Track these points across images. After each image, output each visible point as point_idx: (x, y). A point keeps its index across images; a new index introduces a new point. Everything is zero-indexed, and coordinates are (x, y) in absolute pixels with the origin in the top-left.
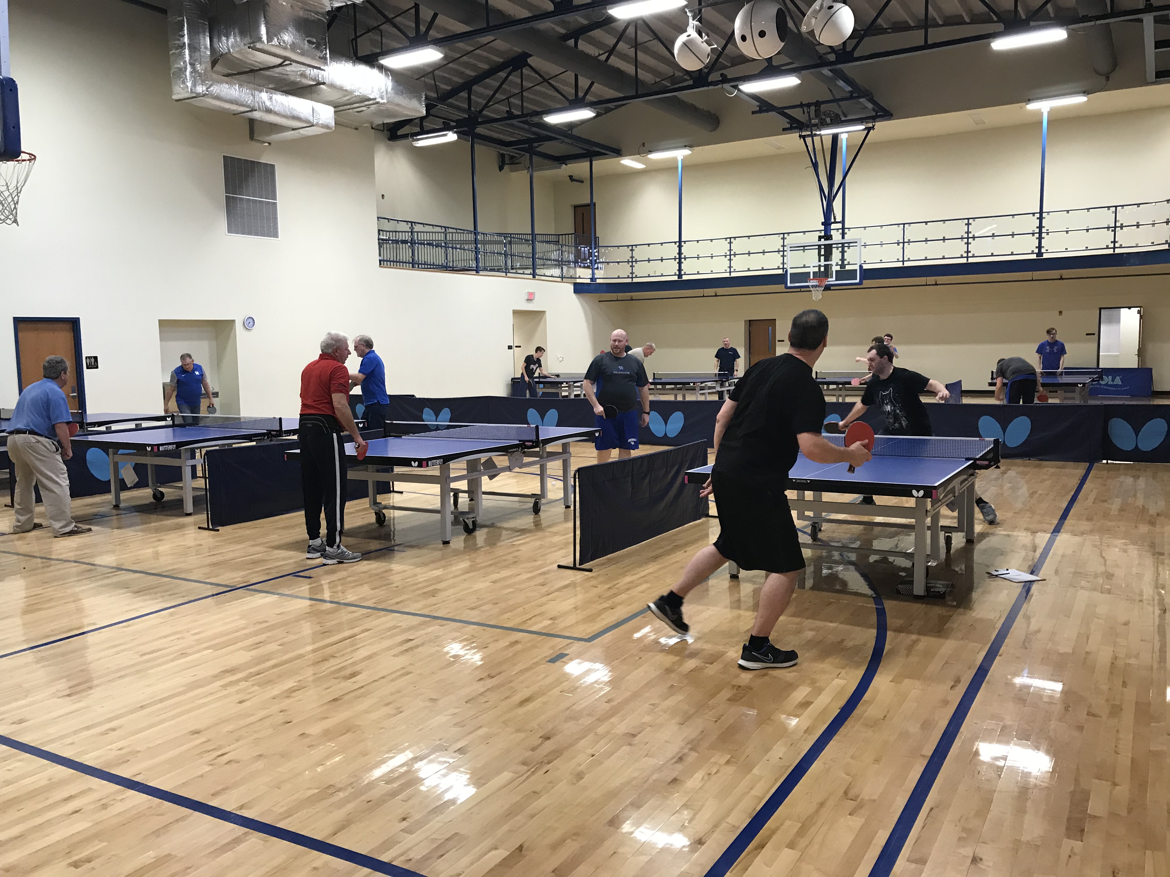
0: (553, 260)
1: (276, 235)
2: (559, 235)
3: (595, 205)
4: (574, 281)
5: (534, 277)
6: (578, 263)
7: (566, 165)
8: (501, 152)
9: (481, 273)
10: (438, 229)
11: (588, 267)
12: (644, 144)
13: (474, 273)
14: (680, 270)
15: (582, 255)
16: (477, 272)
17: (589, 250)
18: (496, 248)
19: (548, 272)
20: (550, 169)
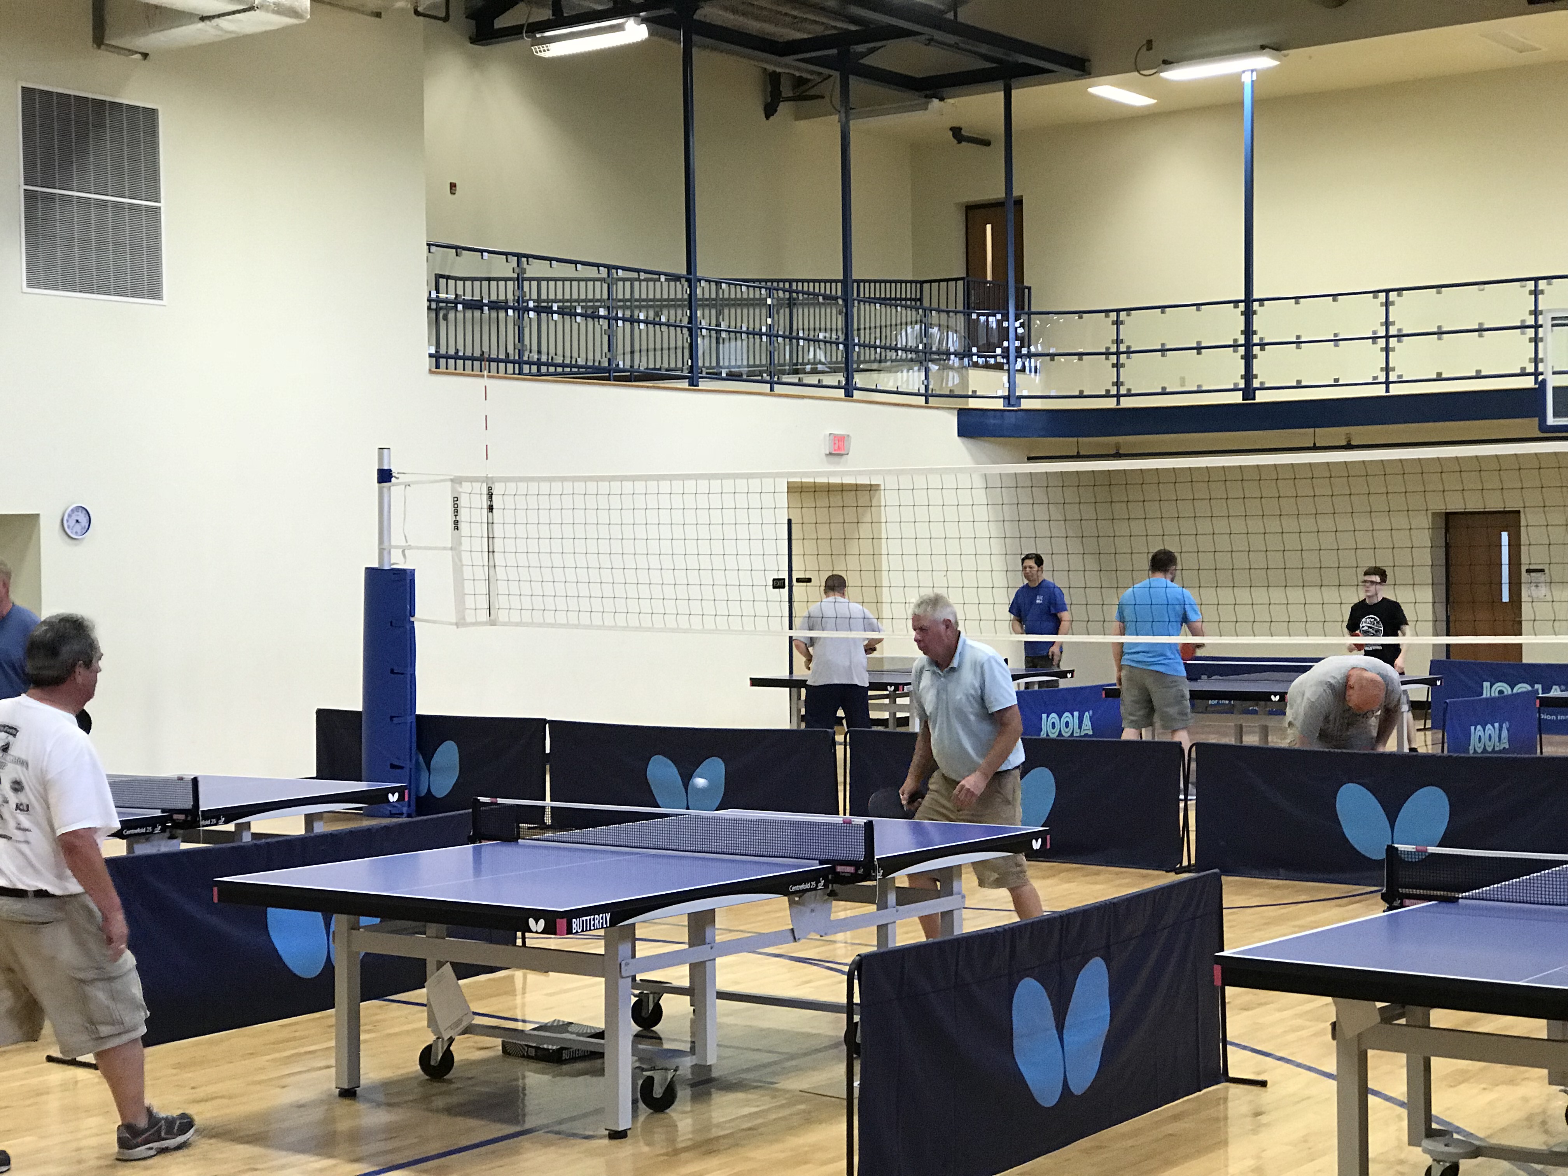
0: (905, 350)
1: (155, 293)
2: (922, 283)
3: (1019, 202)
4: (961, 404)
5: (849, 395)
6: (970, 355)
7: (942, 99)
8: (771, 68)
9: (703, 384)
10: (592, 272)
11: (998, 367)
12: (1149, 44)
13: (685, 384)
14: (1249, 376)
15: (982, 333)
16: (693, 383)
17: (999, 323)
18: (745, 319)
19: (888, 381)
20: (897, 111)
